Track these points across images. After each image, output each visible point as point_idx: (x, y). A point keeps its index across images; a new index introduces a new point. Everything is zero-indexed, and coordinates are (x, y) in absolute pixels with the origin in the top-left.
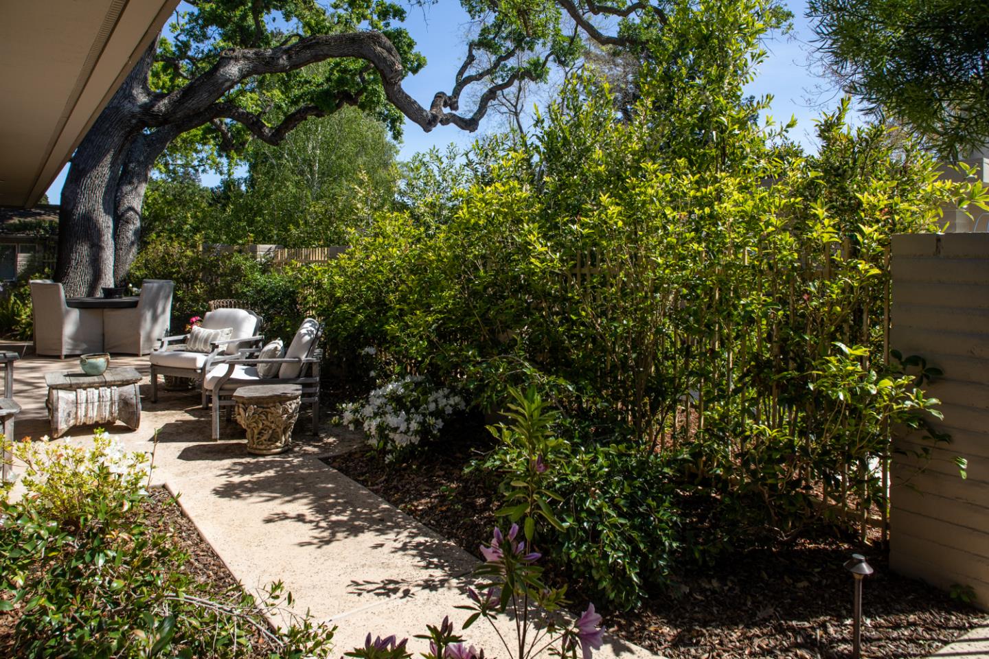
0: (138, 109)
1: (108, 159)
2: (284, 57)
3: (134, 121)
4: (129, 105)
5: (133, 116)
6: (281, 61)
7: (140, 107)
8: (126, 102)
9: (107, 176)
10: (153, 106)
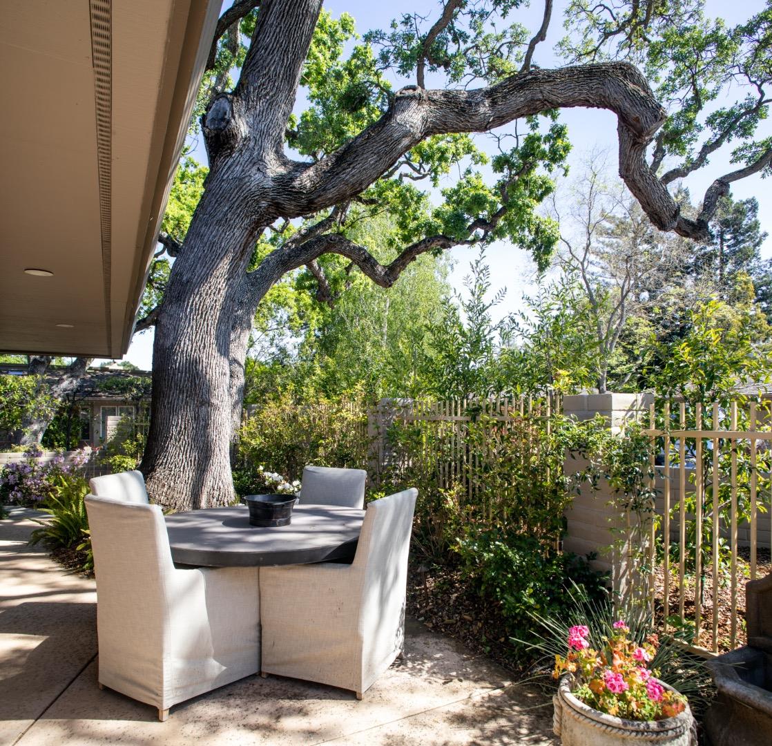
0: (271, 184)
1: (224, 266)
2: (487, 103)
3: (264, 204)
4: (259, 176)
5: (263, 193)
6: (482, 110)
7: (274, 180)
8: (254, 170)
9: (223, 292)
10: (292, 179)
